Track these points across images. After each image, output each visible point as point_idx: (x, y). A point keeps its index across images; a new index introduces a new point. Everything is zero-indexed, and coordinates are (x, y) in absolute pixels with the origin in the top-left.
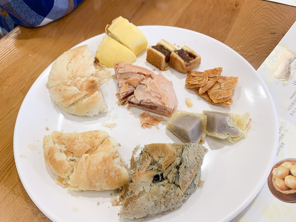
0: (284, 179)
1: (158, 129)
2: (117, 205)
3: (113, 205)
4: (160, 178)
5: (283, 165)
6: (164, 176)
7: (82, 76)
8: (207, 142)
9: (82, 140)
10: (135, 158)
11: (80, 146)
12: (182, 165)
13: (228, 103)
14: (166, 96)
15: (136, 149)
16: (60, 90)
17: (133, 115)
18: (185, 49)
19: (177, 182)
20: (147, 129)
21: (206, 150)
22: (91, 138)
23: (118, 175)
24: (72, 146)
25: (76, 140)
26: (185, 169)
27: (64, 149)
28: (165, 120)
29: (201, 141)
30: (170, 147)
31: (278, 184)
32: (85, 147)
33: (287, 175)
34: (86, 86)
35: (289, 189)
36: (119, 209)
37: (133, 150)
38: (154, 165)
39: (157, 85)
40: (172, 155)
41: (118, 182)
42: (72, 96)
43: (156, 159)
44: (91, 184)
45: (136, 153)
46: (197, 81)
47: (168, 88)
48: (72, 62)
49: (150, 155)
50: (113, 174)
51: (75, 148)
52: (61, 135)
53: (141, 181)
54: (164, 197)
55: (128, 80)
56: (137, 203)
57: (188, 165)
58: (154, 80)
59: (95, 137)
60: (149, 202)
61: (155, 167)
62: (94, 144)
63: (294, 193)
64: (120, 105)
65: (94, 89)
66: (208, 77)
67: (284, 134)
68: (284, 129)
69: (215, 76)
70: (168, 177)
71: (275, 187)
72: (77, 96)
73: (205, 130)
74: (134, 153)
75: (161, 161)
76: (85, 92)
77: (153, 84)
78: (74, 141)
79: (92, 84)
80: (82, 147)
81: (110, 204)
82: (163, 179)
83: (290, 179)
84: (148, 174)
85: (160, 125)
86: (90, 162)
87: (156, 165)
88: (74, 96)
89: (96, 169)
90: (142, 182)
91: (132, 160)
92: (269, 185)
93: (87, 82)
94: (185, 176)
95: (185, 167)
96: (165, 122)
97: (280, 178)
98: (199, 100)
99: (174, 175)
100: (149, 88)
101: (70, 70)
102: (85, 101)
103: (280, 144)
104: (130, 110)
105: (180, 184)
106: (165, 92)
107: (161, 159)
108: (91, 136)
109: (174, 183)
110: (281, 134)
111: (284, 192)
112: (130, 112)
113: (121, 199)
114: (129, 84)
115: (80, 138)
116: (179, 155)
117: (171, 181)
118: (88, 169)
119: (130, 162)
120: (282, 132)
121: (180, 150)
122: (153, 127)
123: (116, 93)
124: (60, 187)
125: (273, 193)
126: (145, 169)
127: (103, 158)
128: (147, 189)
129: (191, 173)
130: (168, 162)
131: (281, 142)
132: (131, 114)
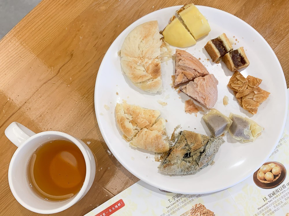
0: (265, 173)
1: (196, 116)
2: (158, 161)
3: (156, 160)
4: (188, 156)
5: (270, 164)
6: (191, 155)
7: (150, 58)
8: (227, 135)
9: (144, 116)
10: (175, 134)
11: (142, 121)
12: (204, 153)
13: (253, 112)
14: (209, 98)
15: (177, 128)
16: (131, 67)
17: (181, 99)
18: (240, 51)
19: (197, 161)
20: (188, 114)
21: (223, 142)
22: (150, 116)
23: (163, 147)
24: (137, 119)
25: (140, 115)
26: (205, 157)
27: (131, 119)
28: (203, 111)
29: (223, 134)
30: (200, 137)
31: (260, 175)
32: (145, 123)
33: (268, 172)
34: (151, 70)
35: (265, 180)
36: (159, 164)
37: (175, 127)
38: (187, 146)
39: (205, 88)
40: (200, 144)
41: (162, 150)
42: (140, 77)
43: (189, 143)
44: (146, 147)
45: (177, 130)
46: (237, 87)
47: (213, 90)
48: (144, 42)
49: (186, 139)
50: (160, 146)
51: (139, 121)
52: (129, 107)
53: (177, 155)
54: (188, 169)
55: (184, 71)
56: (171, 168)
57: (207, 154)
58: (204, 83)
59: (153, 116)
60: (178, 169)
61: (187, 148)
62: (151, 121)
63: (267, 183)
64: (173, 87)
65: (157, 73)
66: (248, 85)
67: (282, 144)
68: (284, 140)
69: (253, 87)
70: (193, 156)
71: (257, 176)
72: (144, 78)
73: (228, 129)
74: (175, 129)
75: (192, 146)
76: (150, 76)
77: (203, 85)
78: (138, 115)
79: (156, 68)
80: (143, 122)
81: (154, 160)
82: (190, 156)
83: (269, 174)
84: (182, 151)
85: (198, 114)
86: (148, 136)
87: (188, 146)
88: (142, 77)
89: (151, 141)
90: (177, 157)
91: (173, 135)
92: (254, 174)
93: (153, 65)
94: (203, 160)
95: (205, 155)
96: (203, 112)
97: (263, 172)
98: (234, 100)
99: (197, 157)
100: (198, 89)
101: (141, 49)
102: (149, 83)
103: (276, 150)
104: (180, 94)
105: (199, 164)
106: (209, 94)
107: (192, 144)
108: (150, 114)
109: (196, 161)
110: (280, 143)
111: (261, 181)
112: (179, 96)
113: (161, 158)
114: (185, 75)
115: (142, 114)
116: (204, 145)
117: (194, 159)
118: (146, 139)
119: (171, 135)
120: (282, 142)
121: (206, 142)
122: (193, 114)
123: (172, 74)
124: (125, 140)
125: (254, 180)
126: (180, 148)
127: (156, 136)
128: (179, 162)
129: (208, 159)
130: (196, 148)
131: (276, 149)
132: (180, 98)
